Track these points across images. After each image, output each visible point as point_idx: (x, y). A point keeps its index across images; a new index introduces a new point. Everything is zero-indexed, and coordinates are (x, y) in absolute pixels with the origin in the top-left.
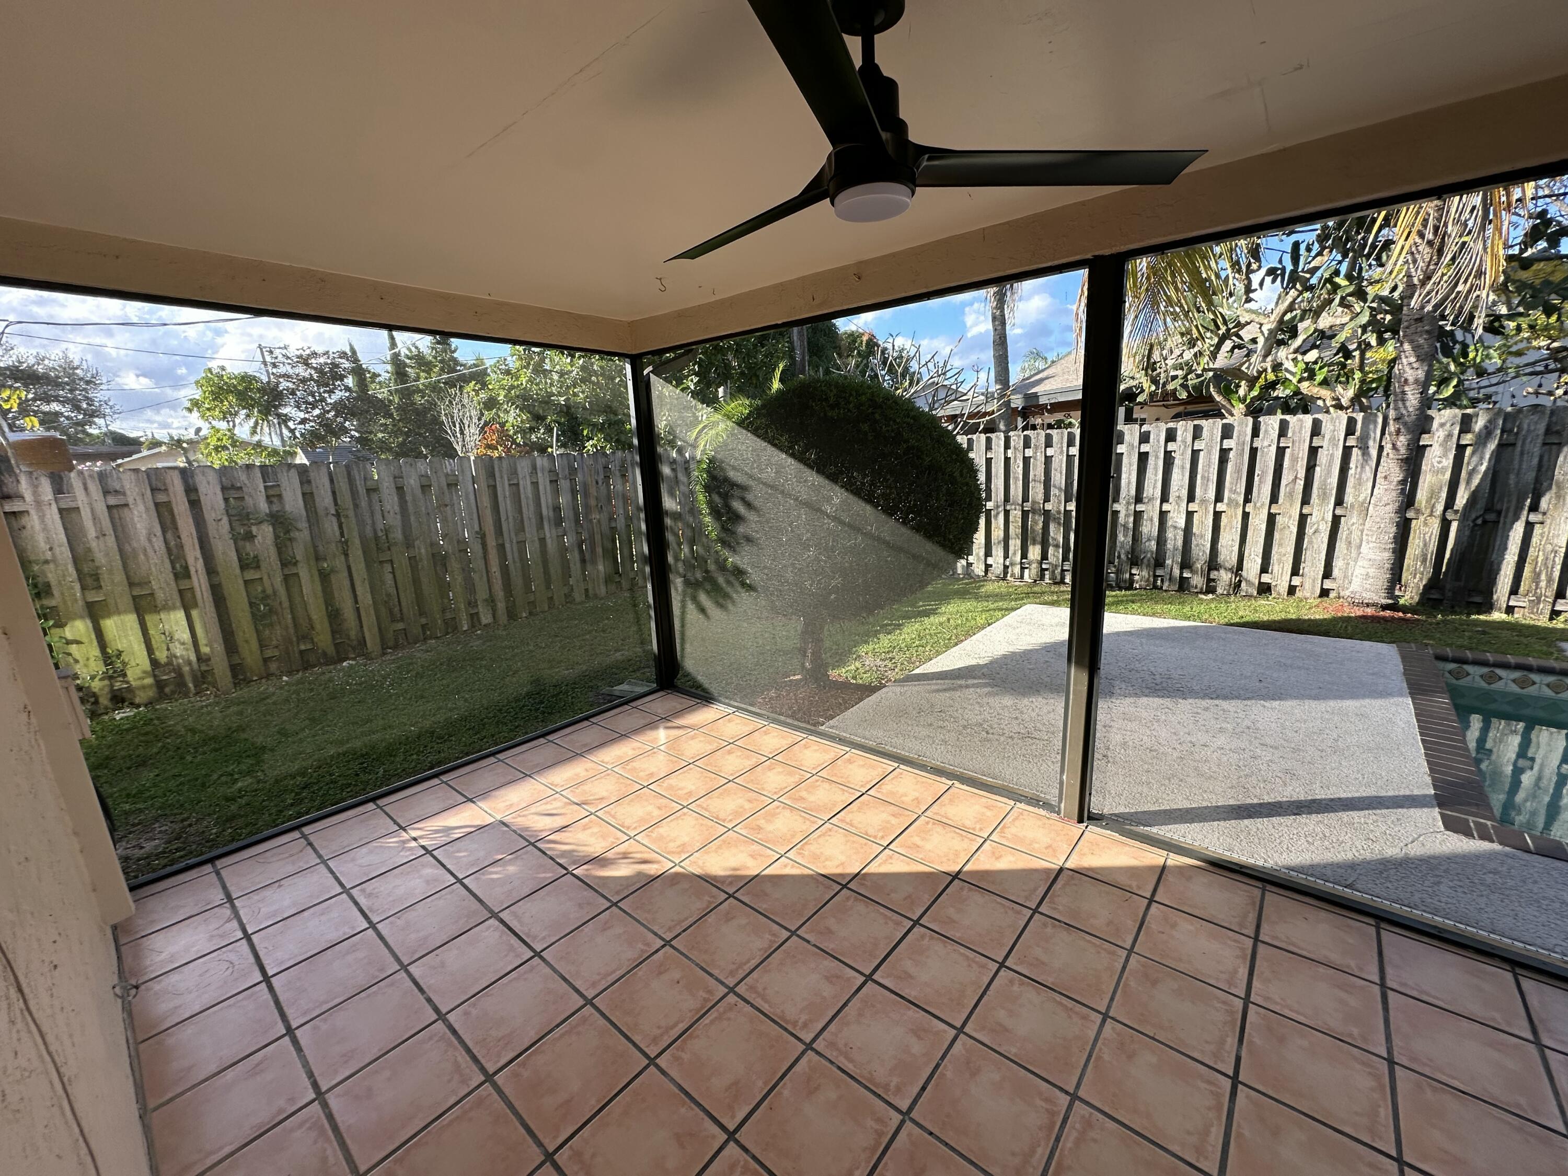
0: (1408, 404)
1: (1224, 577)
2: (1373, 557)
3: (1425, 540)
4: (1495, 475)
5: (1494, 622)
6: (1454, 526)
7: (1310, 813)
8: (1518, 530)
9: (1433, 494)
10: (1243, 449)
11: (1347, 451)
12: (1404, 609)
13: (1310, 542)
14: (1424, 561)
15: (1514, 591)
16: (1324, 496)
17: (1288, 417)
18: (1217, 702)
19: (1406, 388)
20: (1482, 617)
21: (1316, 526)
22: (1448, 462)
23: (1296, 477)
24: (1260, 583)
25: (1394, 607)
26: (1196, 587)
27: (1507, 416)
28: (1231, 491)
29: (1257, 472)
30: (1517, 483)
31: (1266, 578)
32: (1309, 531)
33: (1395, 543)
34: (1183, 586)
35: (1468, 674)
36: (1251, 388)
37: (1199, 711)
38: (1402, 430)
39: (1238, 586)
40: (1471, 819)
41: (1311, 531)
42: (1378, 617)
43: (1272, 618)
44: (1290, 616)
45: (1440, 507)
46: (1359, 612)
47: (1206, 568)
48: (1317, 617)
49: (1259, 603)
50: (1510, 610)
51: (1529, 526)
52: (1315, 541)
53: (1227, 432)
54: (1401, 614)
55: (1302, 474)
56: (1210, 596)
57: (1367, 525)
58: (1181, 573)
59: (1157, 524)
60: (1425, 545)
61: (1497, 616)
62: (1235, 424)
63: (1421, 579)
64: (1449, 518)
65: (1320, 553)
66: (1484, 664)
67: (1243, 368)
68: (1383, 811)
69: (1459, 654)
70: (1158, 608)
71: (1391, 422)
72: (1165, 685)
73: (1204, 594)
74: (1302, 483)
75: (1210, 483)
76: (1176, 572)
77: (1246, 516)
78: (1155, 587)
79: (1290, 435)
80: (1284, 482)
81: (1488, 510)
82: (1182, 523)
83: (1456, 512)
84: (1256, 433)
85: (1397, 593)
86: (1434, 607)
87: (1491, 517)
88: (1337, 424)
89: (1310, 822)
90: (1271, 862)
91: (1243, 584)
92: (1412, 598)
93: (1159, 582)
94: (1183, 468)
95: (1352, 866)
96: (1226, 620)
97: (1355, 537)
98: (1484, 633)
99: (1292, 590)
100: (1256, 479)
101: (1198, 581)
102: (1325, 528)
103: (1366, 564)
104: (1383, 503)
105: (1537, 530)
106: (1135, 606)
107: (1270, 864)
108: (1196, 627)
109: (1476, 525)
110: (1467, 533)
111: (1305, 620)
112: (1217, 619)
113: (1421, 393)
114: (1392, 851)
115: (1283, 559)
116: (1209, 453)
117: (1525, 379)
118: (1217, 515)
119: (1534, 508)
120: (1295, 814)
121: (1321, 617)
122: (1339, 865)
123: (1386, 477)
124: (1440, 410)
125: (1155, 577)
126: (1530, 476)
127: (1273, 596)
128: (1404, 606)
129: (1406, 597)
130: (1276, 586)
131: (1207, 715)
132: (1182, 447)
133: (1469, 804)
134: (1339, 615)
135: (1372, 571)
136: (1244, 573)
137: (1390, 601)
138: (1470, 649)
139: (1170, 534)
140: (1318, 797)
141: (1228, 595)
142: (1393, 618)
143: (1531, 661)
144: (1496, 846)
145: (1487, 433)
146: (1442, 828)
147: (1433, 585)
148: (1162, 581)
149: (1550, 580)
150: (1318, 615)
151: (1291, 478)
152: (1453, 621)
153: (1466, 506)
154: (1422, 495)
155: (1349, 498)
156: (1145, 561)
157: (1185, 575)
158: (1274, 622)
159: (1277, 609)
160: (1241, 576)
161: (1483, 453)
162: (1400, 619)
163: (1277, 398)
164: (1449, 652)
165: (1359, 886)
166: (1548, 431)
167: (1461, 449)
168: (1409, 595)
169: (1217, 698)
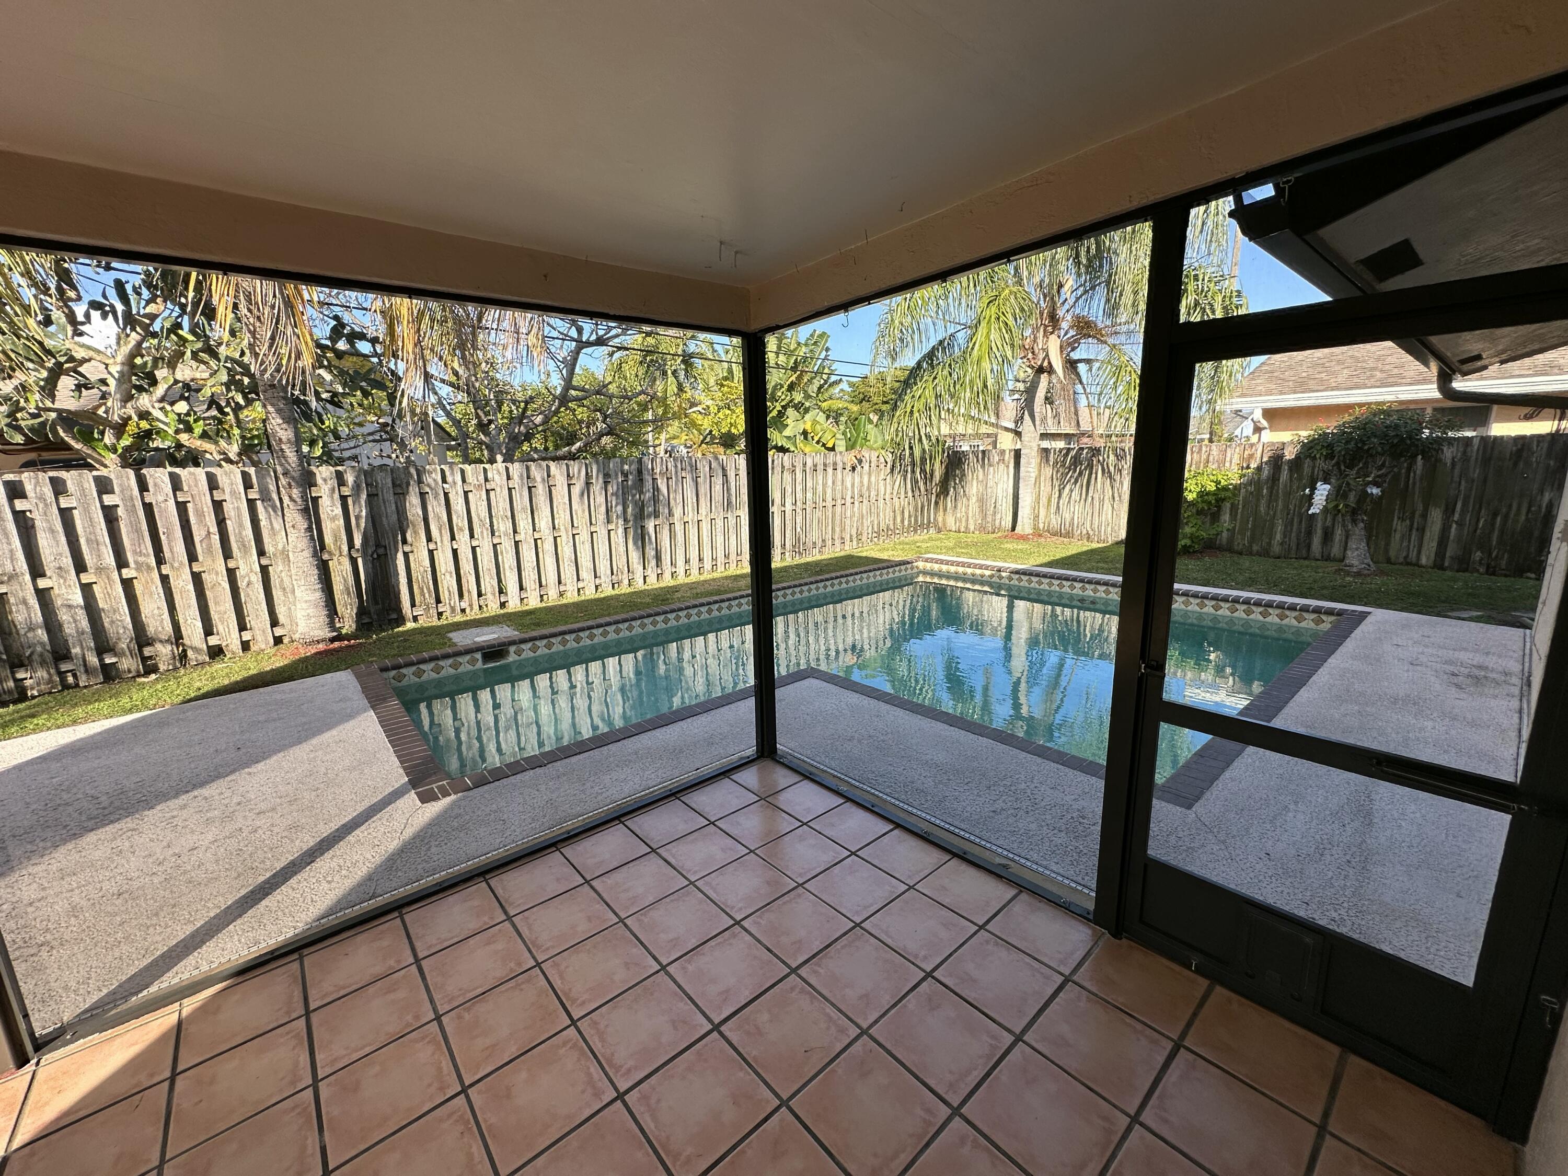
0: (290, 461)
1: (163, 652)
2: (308, 598)
3: (343, 577)
4: (374, 518)
5: (408, 631)
6: (360, 561)
7: (322, 854)
8: (400, 557)
9: (336, 538)
10: (134, 506)
11: (251, 503)
12: (347, 637)
13: (248, 595)
14: (349, 594)
15: (413, 605)
16: (244, 547)
17: (177, 470)
18: (196, 793)
19: (284, 447)
20: (400, 629)
21: (247, 579)
22: (339, 511)
23: (209, 533)
24: (208, 647)
25: (339, 638)
26: (129, 671)
27: (366, 473)
28: (135, 552)
29: (161, 530)
30: (389, 524)
31: (213, 640)
32: (242, 584)
33: (321, 582)
34: (109, 674)
35: (405, 676)
36: (119, 437)
37: (175, 813)
38: (293, 484)
39: (184, 656)
40: (434, 786)
41: (245, 583)
42: (330, 650)
43: (233, 679)
44: (252, 672)
45: (345, 548)
46: (312, 650)
47: (134, 646)
48: (278, 665)
49: (214, 669)
50: (415, 619)
51: (406, 555)
52: (251, 593)
53: (104, 486)
54: (346, 642)
55: (214, 529)
56: (153, 677)
57: (293, 572)
58: (101, 660)
59: (37, 606)
60: (345, 580)
61: (410, 625)
62: (112, 476)
63: (352, 609)
64: (355, 556)
65: (260, 604)
66: (412, 664)
67: (101, 412)
68: (378, 816)
69: (395, 662)
70: (79, 712)
71: (281, 476)
72: (117, 803)
73: (143, 676)
74: (217, 537)
75: (102, 548)
76: (93, 660)
77: (165, 579)
78: (66, 687)
79: (186, 488)
80: (197, 539)
81: (378, 546)
82: (77, 598)
83: (358, 550)
84: (143, 486)
85: (338, 625)
86: (369, 630)
87: (381, 551)
88: (232, 477)
89: (323, 864)
90: (302, 924)
91: (190, 653)
92: (350, 626)
93: (70, 679)
94: (52, 531)
95: (369, 878)
96: (181, 698)
97: (286, 580)
98: (405, 640)
99: (245, 646)
100: (163, 537)
101: (128, 663)
102: (257, 579)
103: (304, 605)
104: (299, 550)
105: (411, 556)
106: (40, 721)
107: (301, 927)
108: (144, 718)
109: (374, 559)
110: (370, 565)
111: (267, 672)
112: (169, 701)
113: (297, 451)
114: (393, 845)
115: (226, 616)
116: (87, 511)
117: (370, 444)
118: (127, 584)
119: (405, 542)
120: (309, 864)
121: (282, 664)
122: (360, 885)
123: (293, 526)
124: (318, 466)
125: (61, 675)
126: (394, 517)
127: (228, 656)
128: (347, 634)
129: (347, 627)
130: (227, 645)
131: (185, 813)
132: (41, 505)
133: (430, 776)
134: (297, 657)
135: (311, 611)
136: (186, 641)
137: (335, 634)
138: (401, 656)
139: (64, 616)
140: (325, 835)
141: (175, 669)
142: (341, 647)
143: (437, 652)
144: (453, 797)
145: (357, 487)
146: (420, 804)
147: (362, 612)
148: (75, 676)
149: (429, 592)
150: (278, 662)
151: (204, 533)
152: (384, 638)
153: (362, 545)
154: (328, 539)
155: (269, 548)
156: (36, 657)
157: (108, 661)
158: (237, 683)
159: (237, 669)
160: (183, 645)
161: (359, 502)
162: (347, 646)
163: (157, 449)
164: (388, 663)
165: (379, 891)
166: (394, 485)
167: (344, 499)
168: (348, 625)
169: (195, 787)
